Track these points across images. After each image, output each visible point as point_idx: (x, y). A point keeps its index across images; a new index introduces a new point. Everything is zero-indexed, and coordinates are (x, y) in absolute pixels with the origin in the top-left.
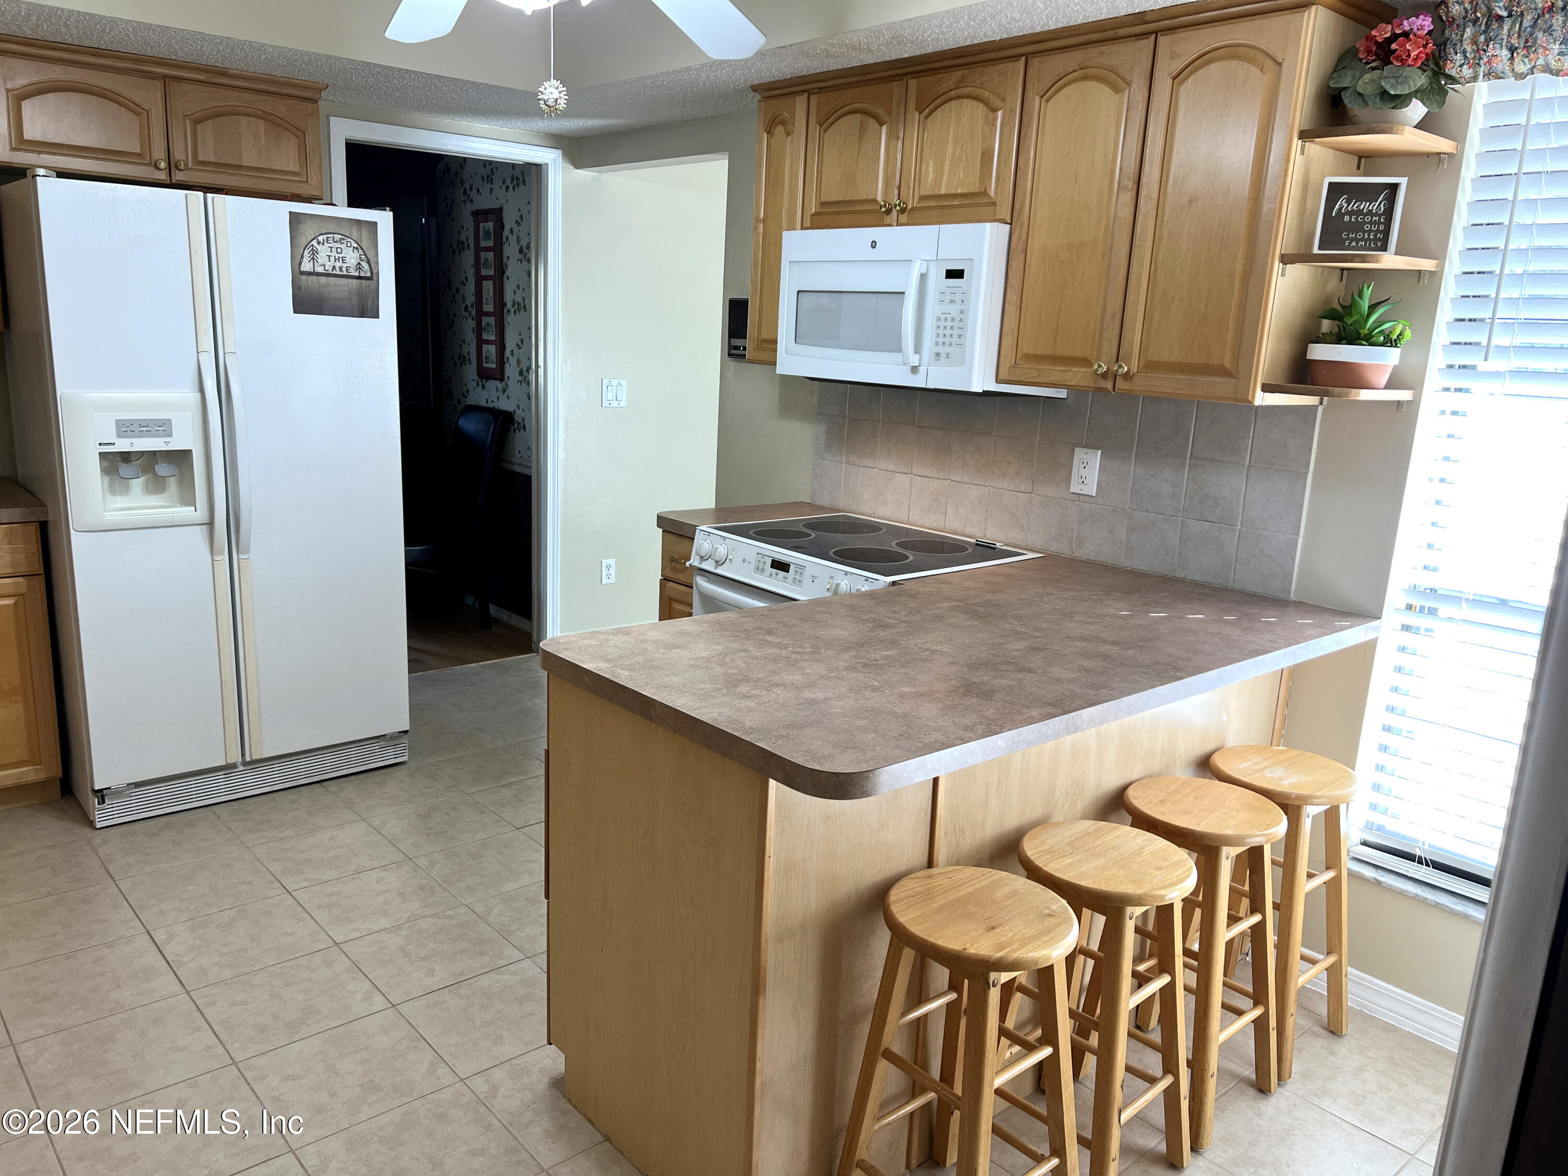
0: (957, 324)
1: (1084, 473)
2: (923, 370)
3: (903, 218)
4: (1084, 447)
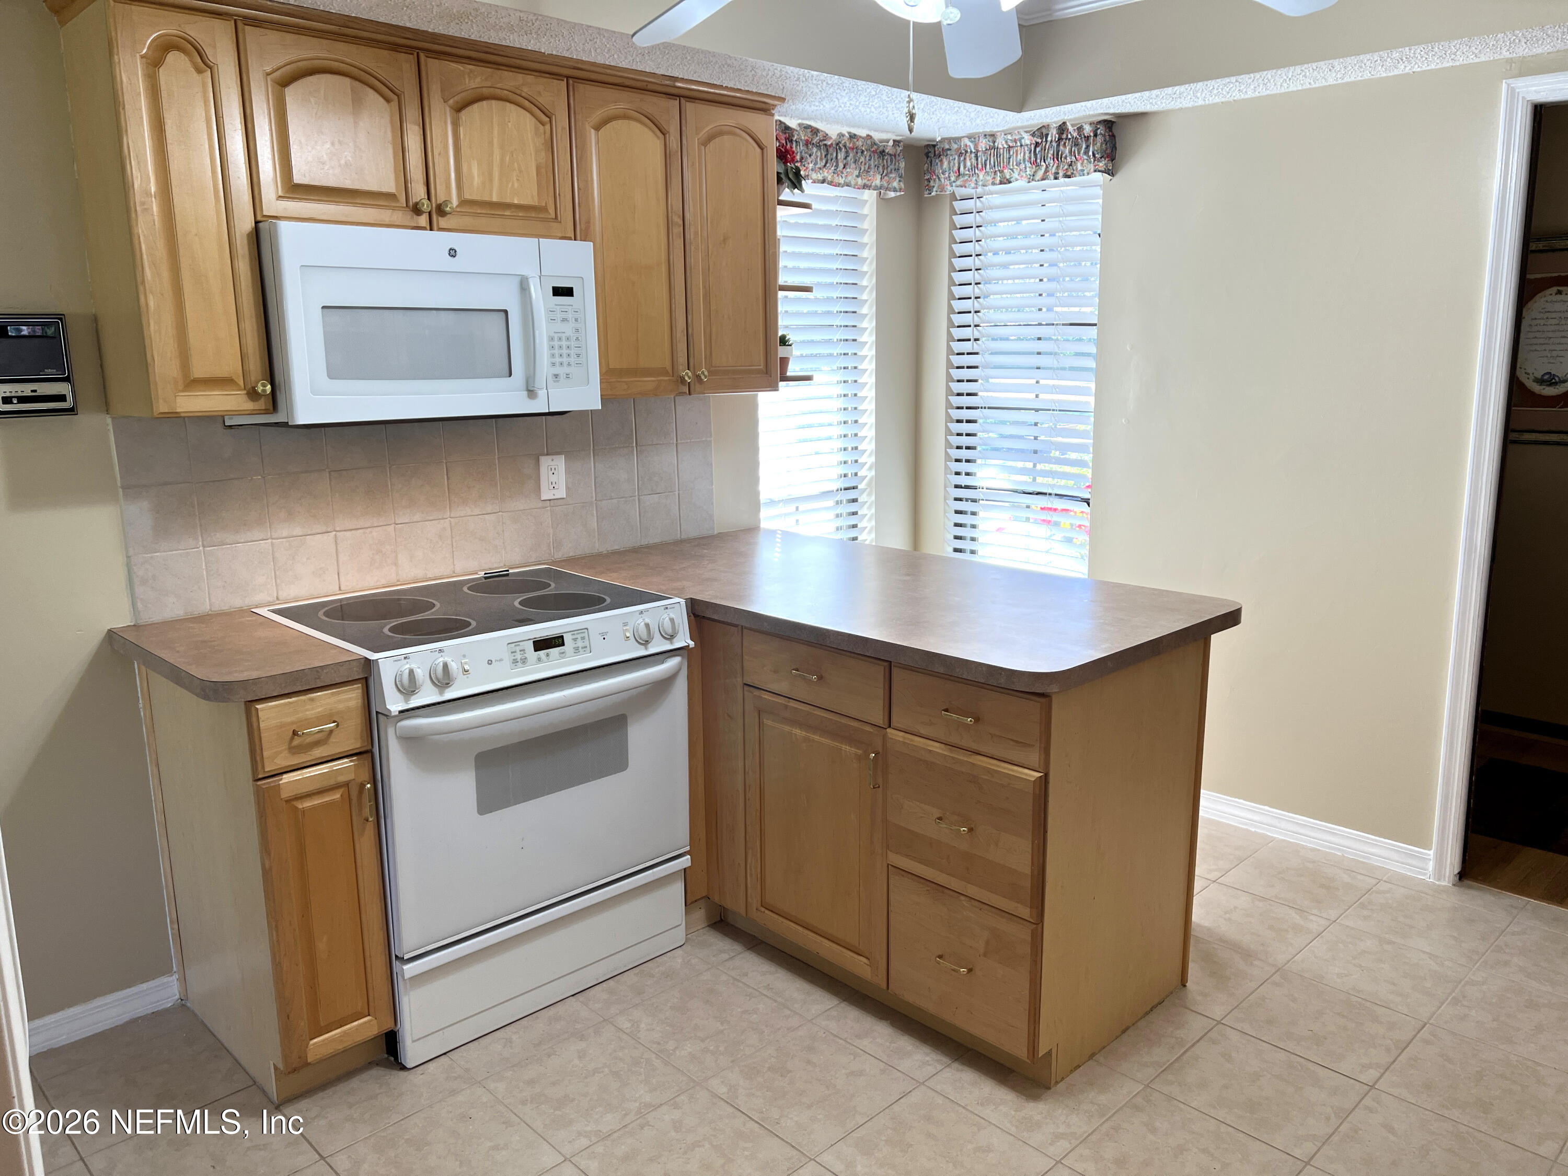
0: (573, 343)
1: (553, 478)
2: (542, 393)
3: (443, 222)
4: (547, 454)
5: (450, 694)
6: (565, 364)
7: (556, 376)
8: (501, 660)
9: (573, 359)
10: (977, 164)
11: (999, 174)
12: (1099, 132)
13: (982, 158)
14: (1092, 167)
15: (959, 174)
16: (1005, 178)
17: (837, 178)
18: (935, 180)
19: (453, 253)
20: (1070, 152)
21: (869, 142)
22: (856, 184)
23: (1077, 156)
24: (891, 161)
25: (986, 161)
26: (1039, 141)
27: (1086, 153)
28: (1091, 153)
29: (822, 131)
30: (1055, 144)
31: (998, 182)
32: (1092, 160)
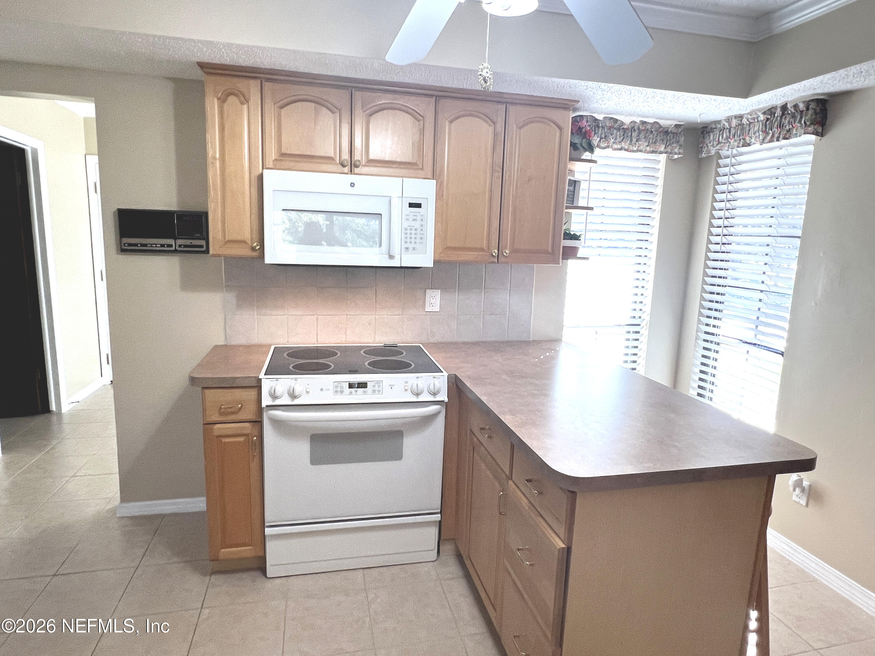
0: (418, 232)
1: (433, 301)
2: (397, 257)
3: (356, 170)
4: (431, 289)
5: (297, 402)
6: (413, 242)
7: (407, 248)
8: (329, 390)
9: (418, 240)
10: (730, 135)
11: (742, 141)
12: (810, 106)
13: (733, 131)
14: (802, 131)
15: (719, 143)
16: (747, 143)
17: (632, 147)
18: (705, 147)
19: (352, 185)
20: (789, 123)
21: (657, 126)
22: (646, 151)
23: (793, 125)
24: (673, 137)
25: (735, 133)
26: (769, 117)
27: (800, 122)
28: (803, 122)
29: (620, 120)
30: (779, 118)
31: (741, 145)
32: (804, 126)
